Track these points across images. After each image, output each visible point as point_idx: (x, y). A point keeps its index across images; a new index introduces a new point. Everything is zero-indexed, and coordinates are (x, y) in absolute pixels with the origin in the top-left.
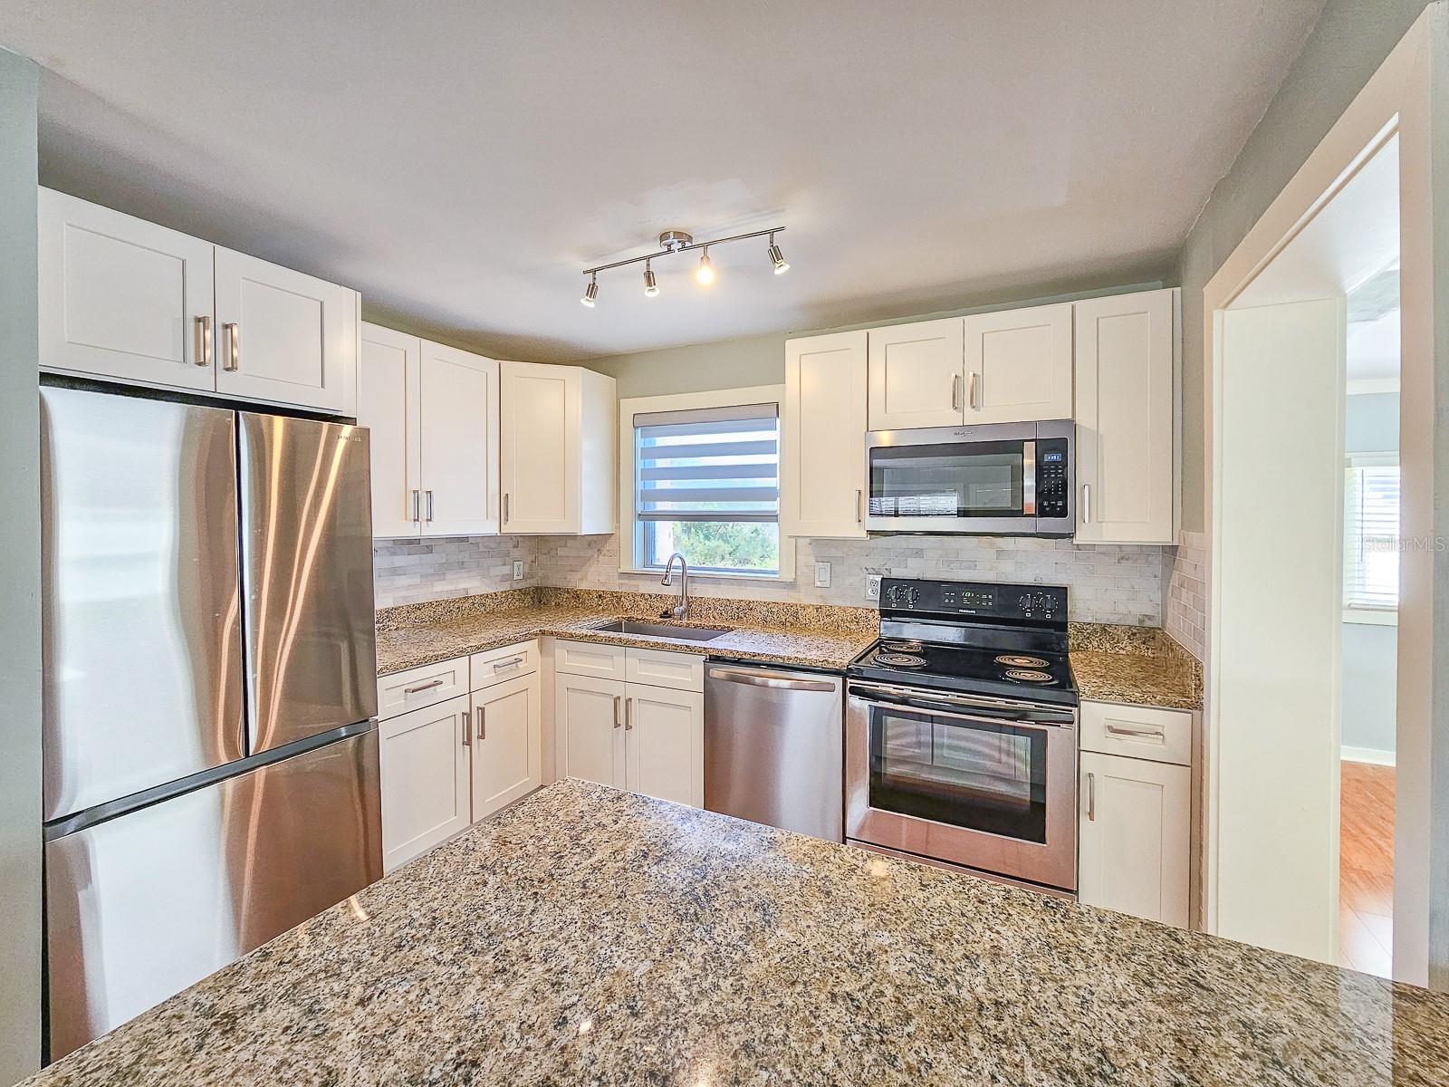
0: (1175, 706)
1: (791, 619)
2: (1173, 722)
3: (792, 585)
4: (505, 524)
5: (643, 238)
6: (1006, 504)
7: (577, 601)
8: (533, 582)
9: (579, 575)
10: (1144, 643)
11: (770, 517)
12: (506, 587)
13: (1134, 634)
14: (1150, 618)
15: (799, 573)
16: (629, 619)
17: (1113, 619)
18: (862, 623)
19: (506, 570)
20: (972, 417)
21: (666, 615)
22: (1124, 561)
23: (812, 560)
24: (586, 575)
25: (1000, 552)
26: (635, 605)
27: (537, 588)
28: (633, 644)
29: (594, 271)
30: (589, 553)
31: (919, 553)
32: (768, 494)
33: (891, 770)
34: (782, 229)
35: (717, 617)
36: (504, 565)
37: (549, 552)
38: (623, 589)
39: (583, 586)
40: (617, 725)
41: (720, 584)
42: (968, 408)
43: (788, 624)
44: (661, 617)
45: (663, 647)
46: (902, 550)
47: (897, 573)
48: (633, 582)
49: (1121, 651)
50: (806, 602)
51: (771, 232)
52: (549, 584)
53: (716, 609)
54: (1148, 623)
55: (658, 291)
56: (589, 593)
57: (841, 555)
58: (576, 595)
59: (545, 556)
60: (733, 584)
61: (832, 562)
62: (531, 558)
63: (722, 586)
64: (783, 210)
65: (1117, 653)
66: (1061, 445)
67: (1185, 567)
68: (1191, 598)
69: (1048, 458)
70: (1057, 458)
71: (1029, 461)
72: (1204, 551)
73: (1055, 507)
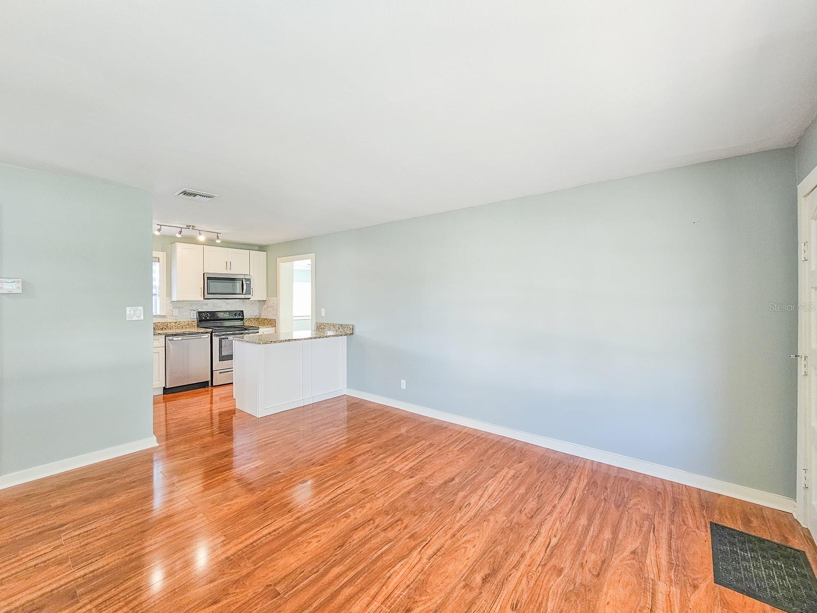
3: (164, 316)
13: (255, 319)
15: (167, 312)
17: (251, 316)
18: (190, 325)
20: (230, 272)
23: (172, 308)
29: (161, 225)
46: (205, 303)
47: (201, 310)
49: (253, 322)
50: (170, 321)
51: (218, 233)
54: (257, 316)
57: (183, 305)
61: (179, 307)
66: (249, 280)
67: (269, 304)
68: (272, 309)
69: (247, 282)
70: (249, 282)
71: (244, 283)
72: (277, 300)
73: (249, 292)
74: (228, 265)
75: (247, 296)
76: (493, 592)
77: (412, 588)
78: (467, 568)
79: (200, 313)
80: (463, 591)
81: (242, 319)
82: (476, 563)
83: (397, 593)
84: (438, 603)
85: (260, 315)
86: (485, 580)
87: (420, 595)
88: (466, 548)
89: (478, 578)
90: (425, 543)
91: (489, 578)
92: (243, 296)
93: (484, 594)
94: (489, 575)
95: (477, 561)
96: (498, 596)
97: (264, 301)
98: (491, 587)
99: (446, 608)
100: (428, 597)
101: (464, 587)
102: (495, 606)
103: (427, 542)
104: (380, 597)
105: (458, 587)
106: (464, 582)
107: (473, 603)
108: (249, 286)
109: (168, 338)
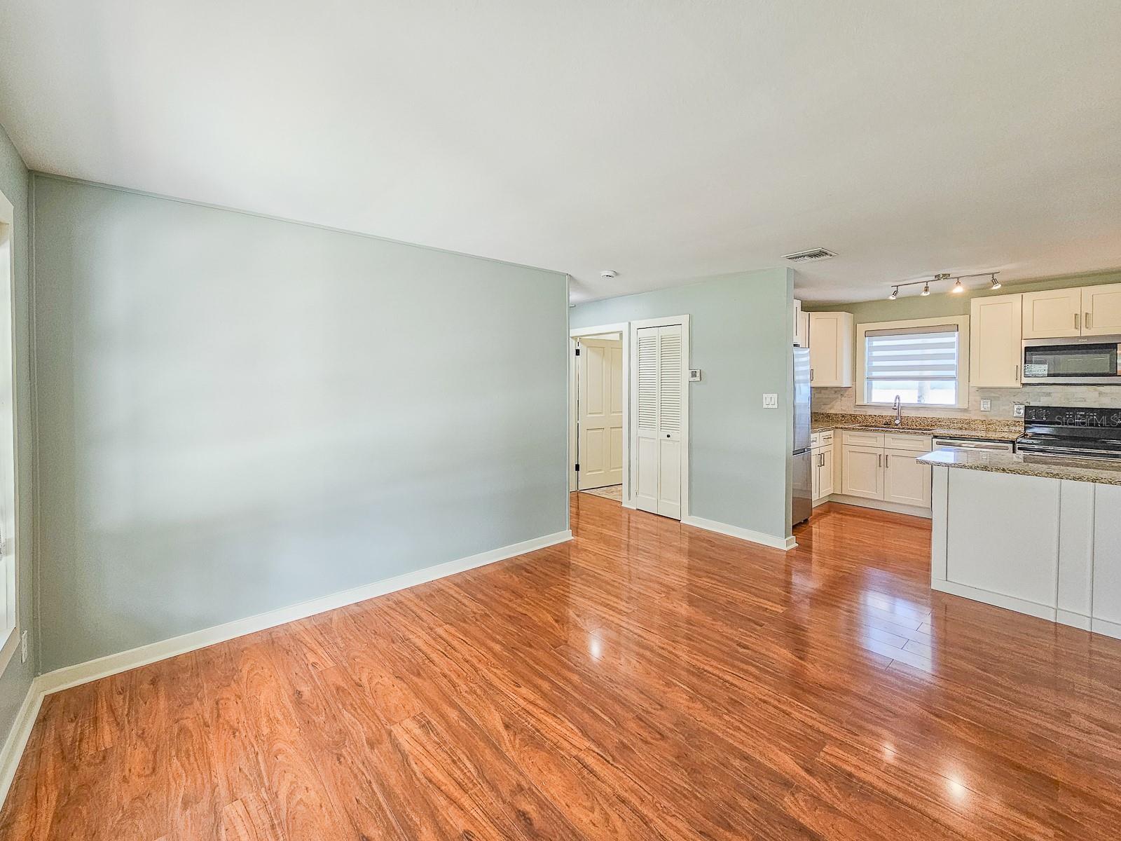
3: (965, 410)
6: (1107, 371)
7: (828, 418)
9: (829, 406)
15: (970, 404)
18: (1011, 426)
20: (1086, 332)
21: (887, 424)
23: (978, 398)
24: (833, 406)
25: (1100, 394)
26: (865, 419)
29: (897, 286)
30: (835, 396)
31: (1049, 394)
34: (998, 272)
38: (857, 413)
40: (880, 466)
41: (919, 410)
42: (1084, 329)
44: (884, 425)
46: (1037, 393)
47: (1033, 403)
48: (864, 410)
50: (974, 418)
51: (993, 274)
55: (929, 293)
56: (836, 414)
57: (999, 396)
58: (828, 416)
60: (927, 410)
61: (991, 399)
63: (921, 411)
76: (501, 818)
77: (534, 733)
78: (549, 799)
79: (1030, 408)
80: (515, 783)
82: (558, 814)
83: (533, 721)
84: (507, 754)
86: (523, 815)
87: (522, 740)
88: (592, 810)
89: (529, 808)
90: (610, 759)
91: (523, 822)
93: (501, 806)
94: (531, 824)
95: (561, 816)
96: (492, 823)
98: (509, 819)
99: (497, 759)
100: (517, 746)
101: (519, 785)
102: (479, 811)
103: (611, 762)
104: (531, 707)
105: (521, 779)
106: (527, 788)
107: (494, 788)
109: (935, 440)
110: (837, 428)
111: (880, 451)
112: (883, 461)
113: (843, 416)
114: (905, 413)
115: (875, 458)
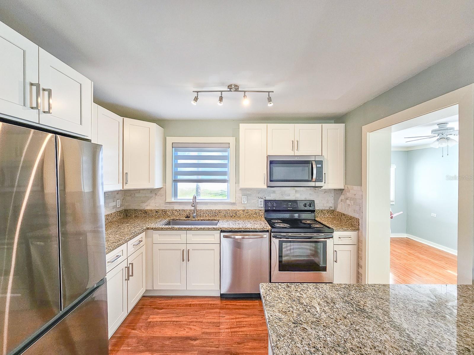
0: (354, 230)
1: (234, 215)
2: (353, 234)
3: (234, 204)
4: (125, 185)
5: (223, 84)
7: (146, 214)
8: (123, 208)
9: (146, 204)
10: (331, 214)
11: (224, 181)
12: (114, 211)
13: (328, 212)
14: (331, 207)
15: (236, 200)
16: (173, 220)
17: (324, 208)
18: (257, 214)
19: (114, 204)
21: (188, 217)
22: (326, 193)
23: (241, 195)
24: (149, 203)
26: (173, 214)
27: (125, 210)
28: (191, 229)
29: (198, 92)
30: (151, 196)
31: (274, 192)
32: (224, 173)
33: (284, 259)
34: (273, 92)
35: (207, 216)
36: (114, 202)
37: (131, 195)
38: (167, 208)
39: (148, 208)
40: (183, 260)
41: (208, 205)
42: (296, 151)
43: (233, 216)
44: (186, 218)
45: (204, 229)
46: (269, 191)
47: (268, 198)
48: (171, 206)
49: (326, 217)
50: (239, 208)
51: (269, 92)
52: (131, 208)
53: (206, 213)
54: (331, 209)
56: (151, 211)
57: (251, 193)
58: (145, 212)
59: (129, 197)
60: (212, 204)
61: (247, 195)
62: (123, 198)
63: (209, 205)
64: (274, 86)
65: (325, 217)
66: (321, 162)
67: (348, 195)
68: (352, 202)
69: (318, 166)
70: (320, 166)
71: (314, 166)
72: (361, 191)
73: (320, 179)
74: (295, 144)
75: (318, 184)
79: (266, 202)
81: (313, 211)
85: (336, 208)
92: (312, 184)
97: (341, 190)
108: (320, 171)
109: (222, 234)
110: (148, 229)
111: (183, 247)
112: (186, 256)
113: (157, 212)
114: (199, 207)
115: (180, 253)
